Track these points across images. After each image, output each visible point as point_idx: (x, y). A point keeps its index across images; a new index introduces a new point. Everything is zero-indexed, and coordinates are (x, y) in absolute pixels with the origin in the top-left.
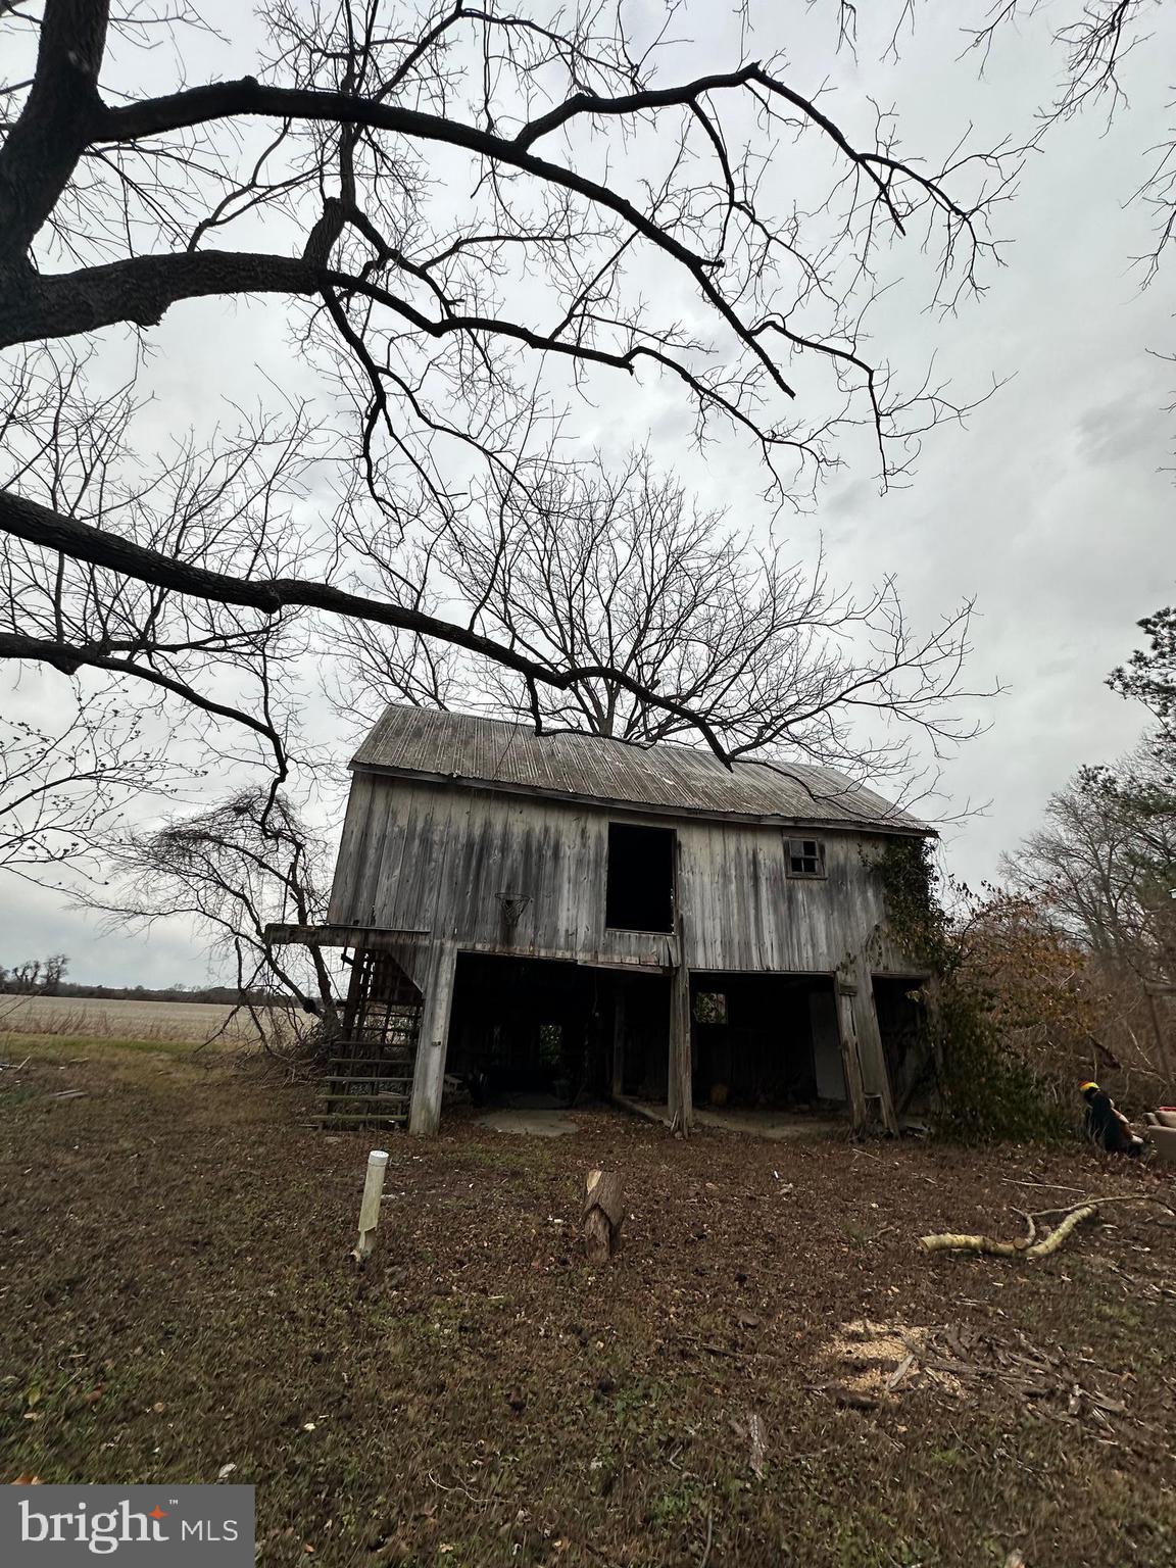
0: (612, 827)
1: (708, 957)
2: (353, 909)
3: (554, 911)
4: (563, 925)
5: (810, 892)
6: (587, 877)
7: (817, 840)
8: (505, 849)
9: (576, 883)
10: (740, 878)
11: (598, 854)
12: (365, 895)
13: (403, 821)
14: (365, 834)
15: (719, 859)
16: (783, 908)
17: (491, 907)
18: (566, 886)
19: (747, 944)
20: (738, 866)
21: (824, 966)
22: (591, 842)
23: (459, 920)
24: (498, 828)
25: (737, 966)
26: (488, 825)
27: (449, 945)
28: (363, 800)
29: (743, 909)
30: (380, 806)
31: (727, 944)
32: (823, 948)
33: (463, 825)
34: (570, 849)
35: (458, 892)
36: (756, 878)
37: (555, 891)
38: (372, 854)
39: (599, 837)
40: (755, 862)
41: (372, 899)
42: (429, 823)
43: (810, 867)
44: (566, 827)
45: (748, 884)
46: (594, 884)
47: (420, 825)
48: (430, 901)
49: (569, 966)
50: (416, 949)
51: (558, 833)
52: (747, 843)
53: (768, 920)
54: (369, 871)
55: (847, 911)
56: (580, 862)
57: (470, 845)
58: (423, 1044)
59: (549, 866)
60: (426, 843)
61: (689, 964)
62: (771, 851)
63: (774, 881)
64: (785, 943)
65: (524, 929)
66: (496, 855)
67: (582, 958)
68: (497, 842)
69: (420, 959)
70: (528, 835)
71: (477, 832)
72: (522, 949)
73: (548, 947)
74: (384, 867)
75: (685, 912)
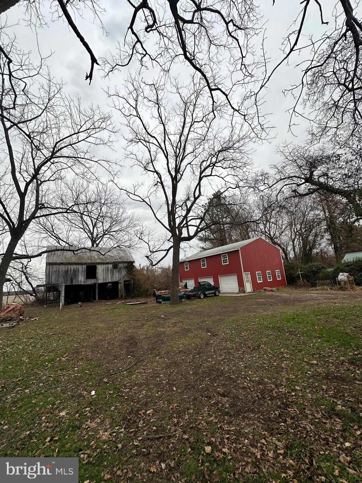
0: (87, 266)
1: (100, 281)
2: (49, 282)
3: (78, 278)
4: (80, 280)
5: (116, 271)
6: (83, 273)
7: (117, 264)
8: (71, 271)
9: (81, 274)
10: (106, 270)
11: (85, 270)
12: (50, 279)
13: (55, 269)
14: (49, 272)
15: (103, 268)
16: (112, 274)
17: (69, 279)
18: (80, 275)
19: (106, 279)
20: (106, 269)
21: (117, 280)
22: (84, 268)
23: (65, 281)
24: (69, 268)
25: (105, 282)
26: (68, 268)
27: (63, 284)
28: (48, 267)
29: (106, 274)
30: (51, 268)
31: (103, 280)
32: (117, 278)
33: (64, 269)
34: (80, 270)
35: (64, 278)
36: (108, 270)
37: (78, 276)
38: (51, 274)
39: (85, 268)
40: (108, 268)
41: (52, 280)
42: (59, 269)
43: (116, 268)
44: (80, 267)
45: (107, 271)
46: (84, 274)
47: (57, 269)
48: (60, 280)
49: (81, 285)
50: (59, 286)
51: (79, 268)
52: (107, 266)
53: (109, 275)
54: (50, 276)
55: (121, 273)
56: (82, 271)
57: (65, 271)
58: (61, 296)
59: (77, 272)
60: (59, 272)
61: (98, 282)
62: (110, 266)
63: (111, 270)
64: (111, 278)
65: (74, 281)
66: (69, 272)
67: (82, 284)
68: (69, 270)
69: (60, 287)
70: (74, 269)
71: (66, 269)
72: (74, 283)
73: (78, 283)
74: (53, 275)
75: (97, 276)
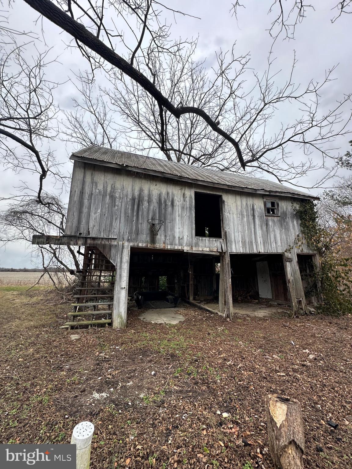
0: (196, 194)
1: (237, 248)
2: (78, 228)
3: (173, 229)
4: (177, 235)
5: (274, 221)
6: (186, 214)
7: (276, 201)
8: (149, 201)
9: (182, 217)
10: (248, 216)
11: (191, 205)
12: (84, 221)
13: (100, 187)
14: (82, 193)
15: (239, 208)
16: (264, 228)
17: (145, 227)
18: (177, 218)
19: (251, 242)
20: (247, 211)
21: (280, 251)
22: (188, 199)
23: (130, 233)
24: (146, 192)
25: (248, 251)
26: (141, 190)
27: (126, 244)
28: (80, 175)
29: (249, 228)
30: (88, 179)
31: (244, 243)
32: (279, 244)
33: (130, 190)
34: (178, 201)
35: (128, 220)
36: (254, 216)
37: (173, 220)
38: (86, 202)
39: (191, 197)
40: (253, 209)
41: (88, 223)
42: (113, 189)
43: (273, 211)
44: (176, 192)
45: (251, 218)
46: (189, 217)
47: (109, 189)
48: (116, 224)
49: (180, 253)
50: (111, 246)
51: (173, 195)
52: (250, 201)
53: (259, 232)
54: (85, 210)
55: (287, 229)
56: (183, 208)
57: (133, 199)
58: (117, 288)
59: (170, 209)
60: (112, 197)
61: (229, 251)
62: (259, 204)
63: (261, 217)
64: (265, 242)
65: (160, 237)
66: (146, 204)
67: (186, 249)
68: (146, 198)
69: (113, 251)
70: (160, 196)
71: (136, 193)
72: (160, 245)
73: (171, 244)
74: (93, 208)
75: (227, 229)
